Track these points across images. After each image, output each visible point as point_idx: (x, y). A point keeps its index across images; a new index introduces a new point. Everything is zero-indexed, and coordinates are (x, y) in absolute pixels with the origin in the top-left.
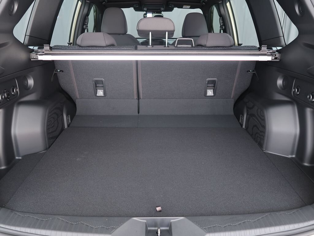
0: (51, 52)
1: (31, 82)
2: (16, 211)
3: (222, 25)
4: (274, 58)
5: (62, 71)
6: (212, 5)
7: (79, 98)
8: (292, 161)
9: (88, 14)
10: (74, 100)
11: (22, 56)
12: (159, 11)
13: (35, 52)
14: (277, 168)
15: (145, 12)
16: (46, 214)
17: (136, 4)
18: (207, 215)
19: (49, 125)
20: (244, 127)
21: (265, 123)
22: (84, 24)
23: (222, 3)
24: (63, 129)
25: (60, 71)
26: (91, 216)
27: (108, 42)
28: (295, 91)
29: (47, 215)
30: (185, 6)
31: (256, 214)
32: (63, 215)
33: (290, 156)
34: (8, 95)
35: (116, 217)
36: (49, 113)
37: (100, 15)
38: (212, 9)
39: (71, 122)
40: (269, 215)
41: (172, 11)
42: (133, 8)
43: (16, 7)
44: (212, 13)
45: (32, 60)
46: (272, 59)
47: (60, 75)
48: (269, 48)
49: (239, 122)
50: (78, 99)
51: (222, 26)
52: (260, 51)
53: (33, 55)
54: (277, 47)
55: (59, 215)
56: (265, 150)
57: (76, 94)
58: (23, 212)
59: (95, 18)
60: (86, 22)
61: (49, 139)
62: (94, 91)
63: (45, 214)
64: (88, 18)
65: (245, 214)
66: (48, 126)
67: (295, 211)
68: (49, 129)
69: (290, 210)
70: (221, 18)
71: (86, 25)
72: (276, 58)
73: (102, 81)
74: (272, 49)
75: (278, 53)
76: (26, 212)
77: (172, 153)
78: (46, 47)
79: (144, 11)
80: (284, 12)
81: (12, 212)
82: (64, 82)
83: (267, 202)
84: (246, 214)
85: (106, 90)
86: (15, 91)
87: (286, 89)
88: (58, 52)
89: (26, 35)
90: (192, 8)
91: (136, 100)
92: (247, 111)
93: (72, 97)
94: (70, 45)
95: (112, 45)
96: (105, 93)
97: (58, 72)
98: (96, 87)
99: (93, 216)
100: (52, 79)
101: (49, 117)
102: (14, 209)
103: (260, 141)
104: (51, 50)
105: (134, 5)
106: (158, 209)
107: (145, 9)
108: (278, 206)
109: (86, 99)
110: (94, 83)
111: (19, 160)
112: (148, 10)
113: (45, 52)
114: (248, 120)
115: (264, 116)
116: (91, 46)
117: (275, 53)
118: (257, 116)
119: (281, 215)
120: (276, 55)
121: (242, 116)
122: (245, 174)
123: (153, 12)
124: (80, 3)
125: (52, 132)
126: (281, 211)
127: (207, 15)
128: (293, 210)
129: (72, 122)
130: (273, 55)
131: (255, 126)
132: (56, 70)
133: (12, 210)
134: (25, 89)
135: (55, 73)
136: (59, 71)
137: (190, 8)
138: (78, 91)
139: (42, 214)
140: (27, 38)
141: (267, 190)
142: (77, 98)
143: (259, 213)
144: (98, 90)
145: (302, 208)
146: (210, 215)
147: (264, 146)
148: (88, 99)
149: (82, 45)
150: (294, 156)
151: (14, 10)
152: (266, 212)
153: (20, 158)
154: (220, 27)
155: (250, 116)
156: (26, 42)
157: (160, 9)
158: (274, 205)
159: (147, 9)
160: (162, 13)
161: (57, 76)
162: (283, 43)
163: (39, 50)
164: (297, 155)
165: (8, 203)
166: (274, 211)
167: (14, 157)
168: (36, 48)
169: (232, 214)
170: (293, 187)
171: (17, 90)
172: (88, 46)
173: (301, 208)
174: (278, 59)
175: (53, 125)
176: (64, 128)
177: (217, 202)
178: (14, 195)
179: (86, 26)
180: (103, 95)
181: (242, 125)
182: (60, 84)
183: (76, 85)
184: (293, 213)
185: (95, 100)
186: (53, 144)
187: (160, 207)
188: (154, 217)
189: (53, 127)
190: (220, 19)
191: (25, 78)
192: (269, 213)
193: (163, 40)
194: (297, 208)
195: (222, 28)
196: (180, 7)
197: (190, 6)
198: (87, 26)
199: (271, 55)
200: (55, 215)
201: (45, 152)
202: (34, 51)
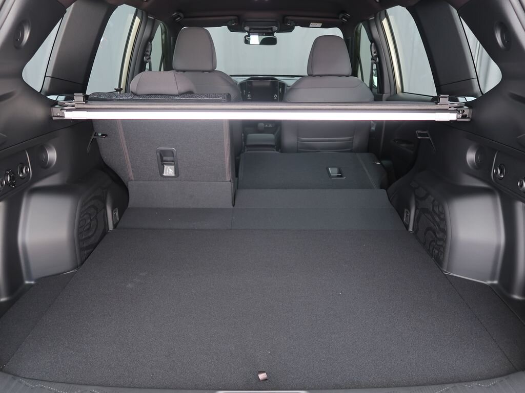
0: (86, 106)
1: (52, 155)
2: (22, 377)
3: (376, 56)
4: (460, 116)
5: (106, 135)
6: (358, 23)
7: (133, 179)
8: (493, 290)
9: (151, 39)
10: (125, 183)
11: (37, 112)
12: (270, 31)
13: (60, 106)
14: (467, 304)
15: (246, 34)
16: (71, 383)
17: (231, 20)
18: (346, 388)
19: (82, 227)
20: (411, 230)
21: (446, 225)
22: (144, 55)
23: (375, 20)
24: (105, 232)
25: (102, 135)
26: (148, 388)
27: (182, 88)
28: (497, 172)
29: (73, 385)
30: (314, 23)
31: (429, 386)
32: (99, 386)
33: (489, 282)
34: (12, 179)
35: (189, 389)
36: (82, 206)
37: (172, 38)
38: (359, 29)
39: (120, 219)
40: (452, 388)
41: (291, 32)
42: (226, 27)
43: (27, 35)
44: (358, 35)
45: (54, 118)
46: (458, 118)
47: (102, 142)
48: (453, 99)
49: (403, 221)
50: (132, 181)
51: (374, 58)
52: (436, 104)
53: (56, 111)
54: (467, 98)
55: (93, 385)
56: (447, 270)
57: (129, 174)
58: (33, 379)
59: (164, 42)
60: (148, 51)
61: (81, 249)
62: (158, 168)
63: (69, 383)
64: (151, 45)
65: (411, 386)
66: (79, 228)
67: (496, 381)
68: (81, 233)
69: (488, 379)
70: (373, 44)
71: (147, 55)
72: (464, 117)
73: (172, 152)
74: (457, 101)
75: (467, 108)
76: (37, 380)
77: (288, 276)
78: (78, 98)
79: (245, 31)
80: (479, 42)
81: (15, 379)
82: (108, 153)
83: (449, 364)
84: (413, 386)
85: (179, 167)
86: (24, 171)
87: (482, 168)
88: (97, 105)
89: (45, 76)
90: (325, 26)
91: (230, 182)
92: (417, 202)
93: (121, 178)
94: (119, 92)
95: (190, 93)
96: (176, 171)
97: (98, 136)
98: (162, 161)
99: (151, 388)
100: (88, 149)
101: (81, 213)
102: (18, 374)
103: (438, 254)
104: (86, 102)
105: (228, 22)
106: (262, 376)
107: (247, 28)
108: (468, 371)
109: (146, 181)
110: (158, 154)
111: (31, 285)
112: (252, 31)
113: (76, 106)
114: (417, 219)
115: (444, 213)
116: (154, 95)
117: (462, 107)
118: (433, 213)
119: (472, 388)
120: (464, 111)
121: (408, 211)
122: (412, 313)
123: (259, 33)
124: (137, 20)
125: (86, 239)
126: (473, 381)
127: (350, 38)
128: (494, 379)
129: (122, 219)
130: (459, 111)
131: (429, 229)
132: (96, 133)
133: (15, 376)
134: (42, 167)
135: (94, 138)
136: (100, 134)
137: (322, 27)
138: (132, 168)
139: (64, 383)
140: (48, 80)
141: (449, 342)
142: (130, 180)
143: (435, 384)
144: (165, 166)
145: (509, 376)
146: (350, 388)
147: (445, 264)
148: (148, 181)
149: (139, 92)
150: (496, 282)
151: (24, 39)
152: (447, 383)
153: (33, 282)
154: (372, 59)
155: (421, 211)
156: (46, 87)
157: (271, 29)
158: (461, 370)
159: (250, 29)
160: (276, 34)
161: (97, 144)
162: (477, 89)
163: (66, 103)
164: (500, 280)
165: (9, 363)
166: (460, 382)
167: (22, 281)
168: (61, 98)
169: (388, 386)
170: (494, 338)
171: (27, 169)
172: (148, 95)
173: (506, 377)
174: (468, 118)
175: (88, 227)
176: (108, 229)
177: (363, 363)
178: (19, 349)
179: (148, 57)
180: (174, 175)
181: (407, 227)
182: (103, 156)
183: (128, 158)
184: (494, 385)
185: (161, 182)
186: (87, 258)
187: (265, 374)
188: (255, 390)
189: (88, 229)
190: (371, 46)
191: (43, 149)
192: (452, 385)
193: (276, 79)
194: (501, 376)
195: (374, 61)
196: (306, 25)
197: (321, 24)
198: (150, 58)
199: (456, 110)
200: (87, 385)
201: (75, 273)
202: (57, 104)
